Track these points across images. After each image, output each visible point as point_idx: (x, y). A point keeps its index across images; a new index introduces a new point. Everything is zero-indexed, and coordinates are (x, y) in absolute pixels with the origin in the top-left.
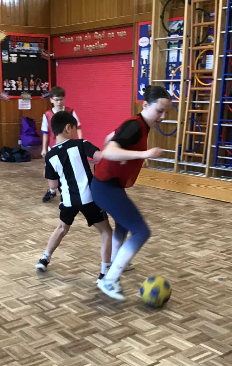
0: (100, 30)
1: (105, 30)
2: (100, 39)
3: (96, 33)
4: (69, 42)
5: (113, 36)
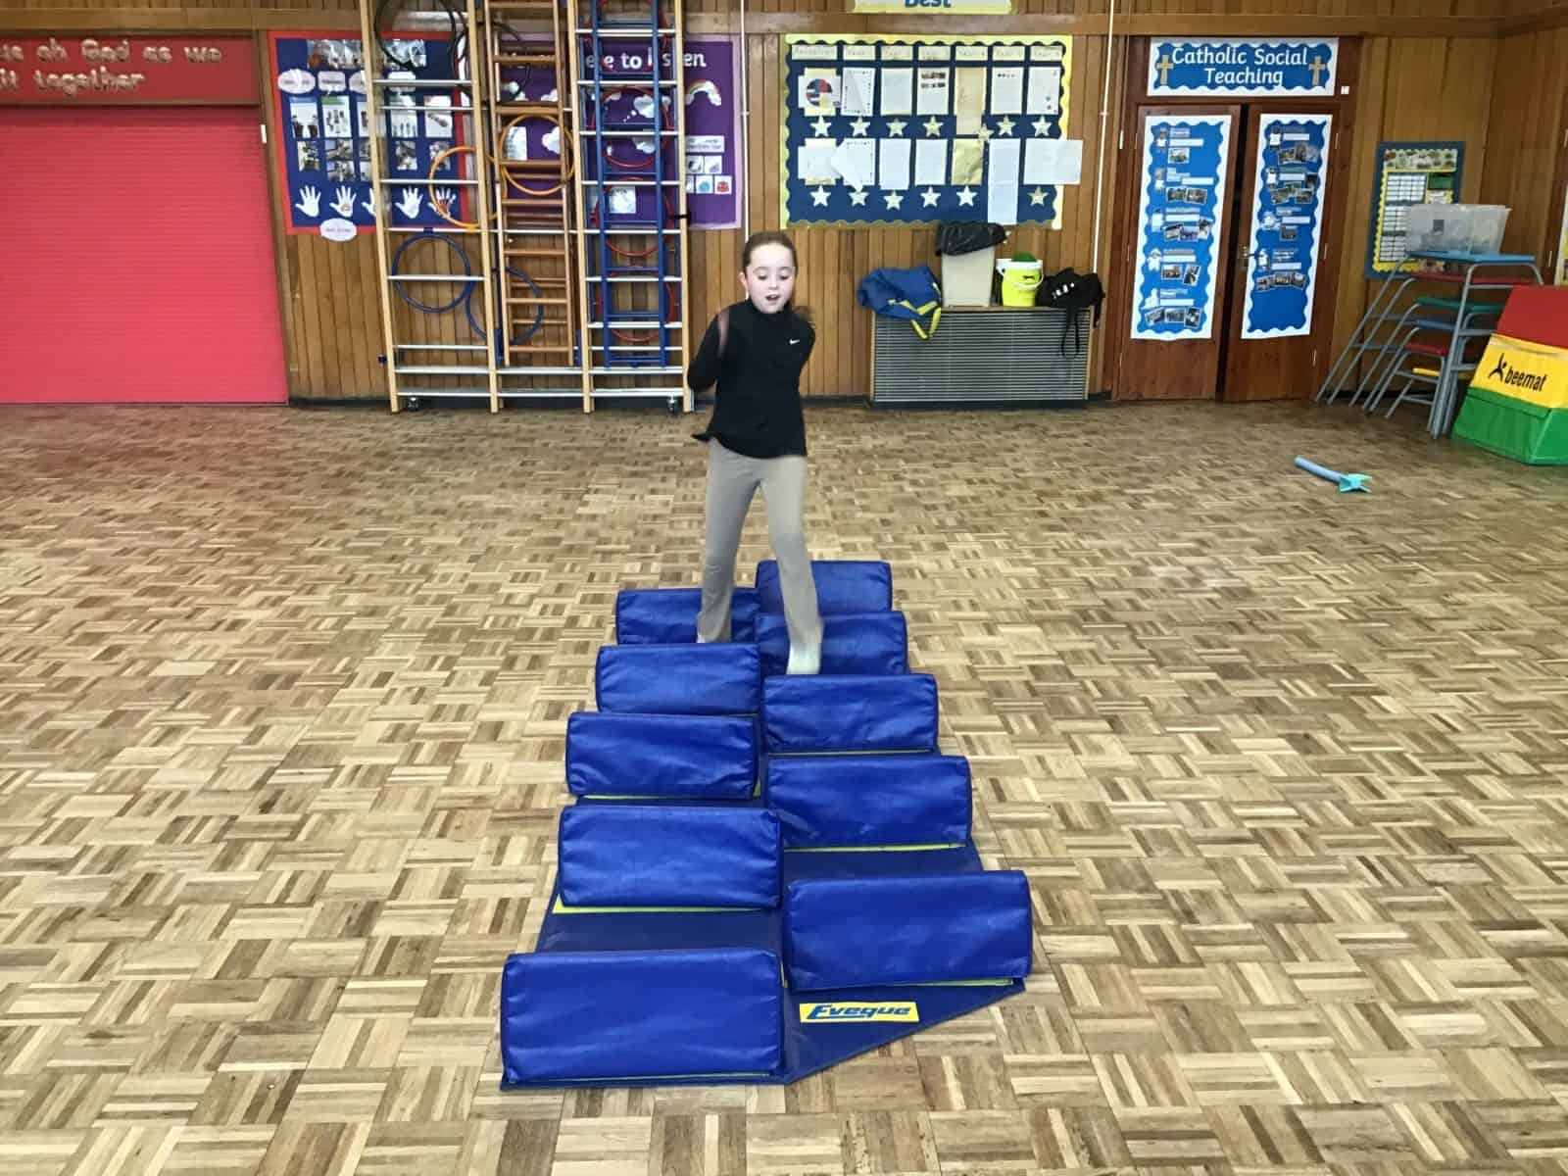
0: (105, 37)
1: (129, 38)
2: (107, 61)
3: (89, 42)
5: (167, 57)
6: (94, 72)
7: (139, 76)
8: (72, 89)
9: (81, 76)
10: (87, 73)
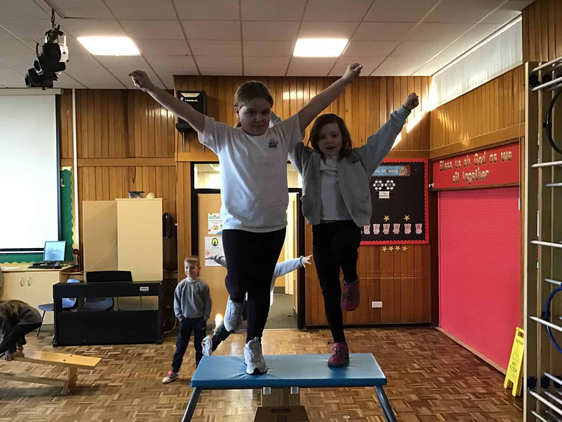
0: (480, 151)
1: (486, 150)
2: (480, 164)
3: (476, 155)
4: (448, 169)
5: (496, 159)
6: (476, 170)
7: (487, 171)
8: (470, 180)
9: (473, 173)
10: (475, 172)
